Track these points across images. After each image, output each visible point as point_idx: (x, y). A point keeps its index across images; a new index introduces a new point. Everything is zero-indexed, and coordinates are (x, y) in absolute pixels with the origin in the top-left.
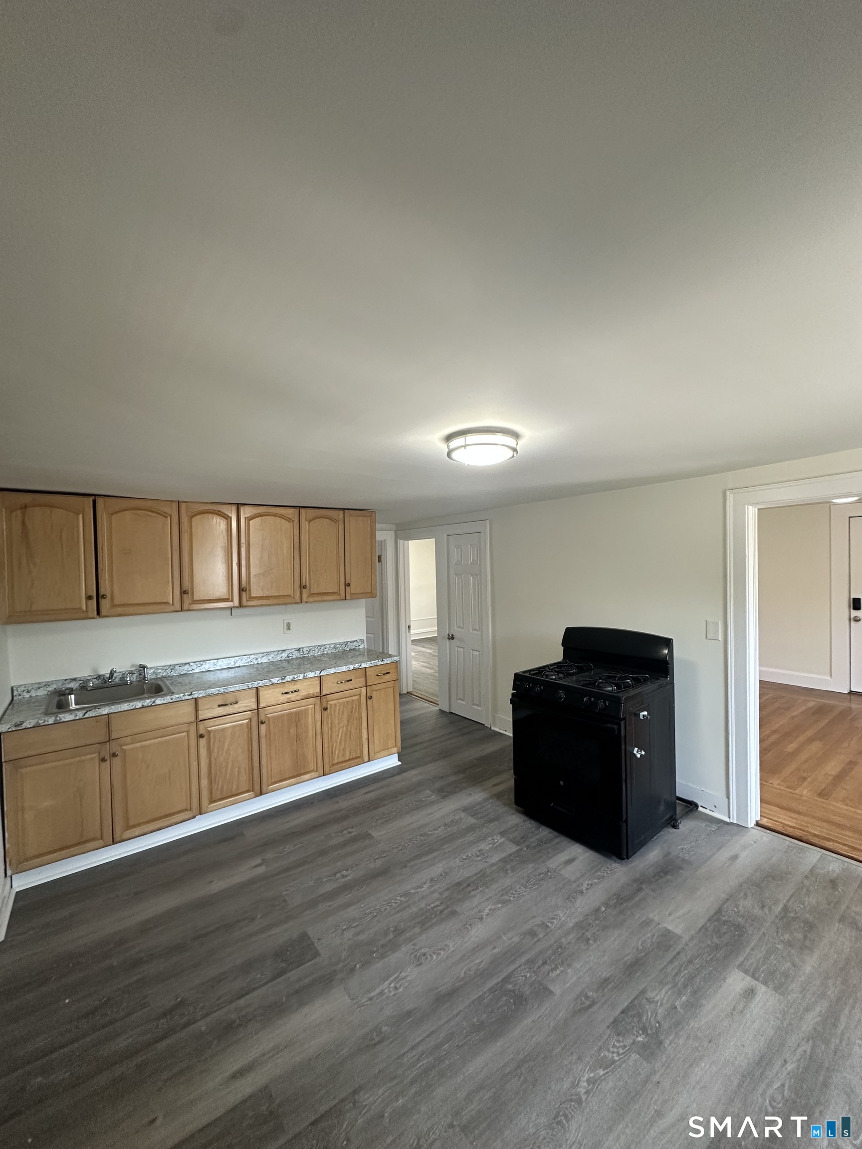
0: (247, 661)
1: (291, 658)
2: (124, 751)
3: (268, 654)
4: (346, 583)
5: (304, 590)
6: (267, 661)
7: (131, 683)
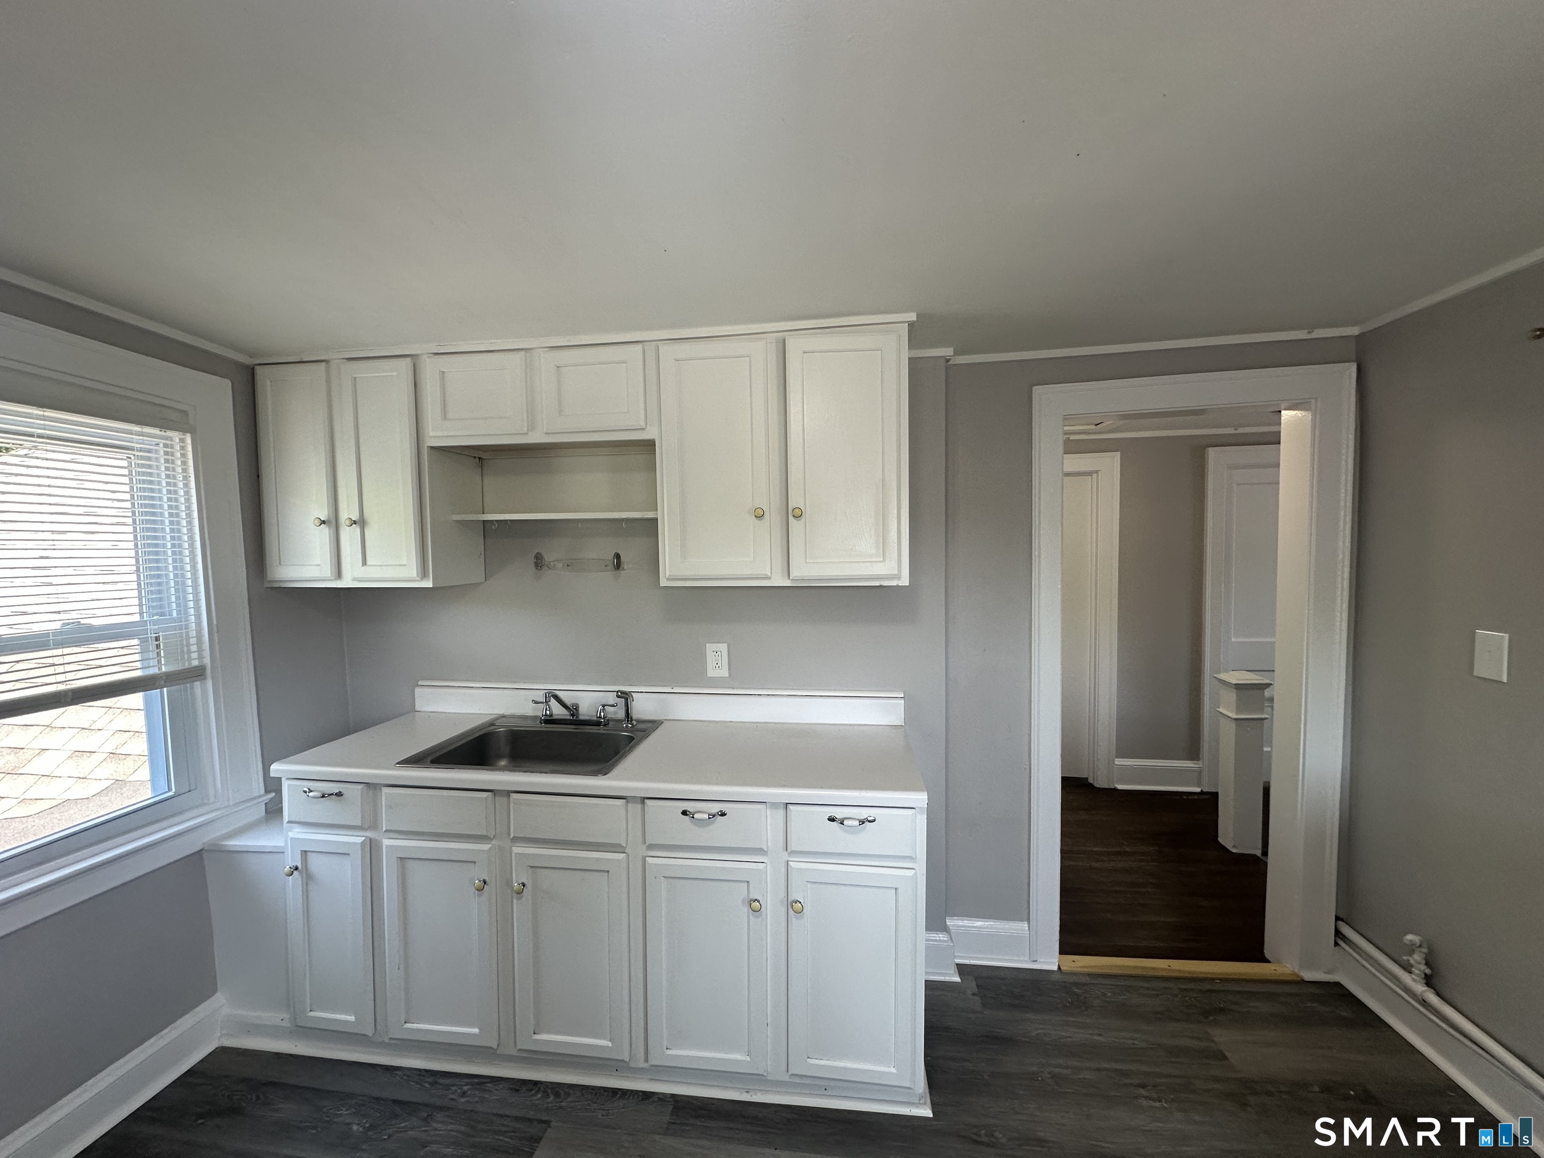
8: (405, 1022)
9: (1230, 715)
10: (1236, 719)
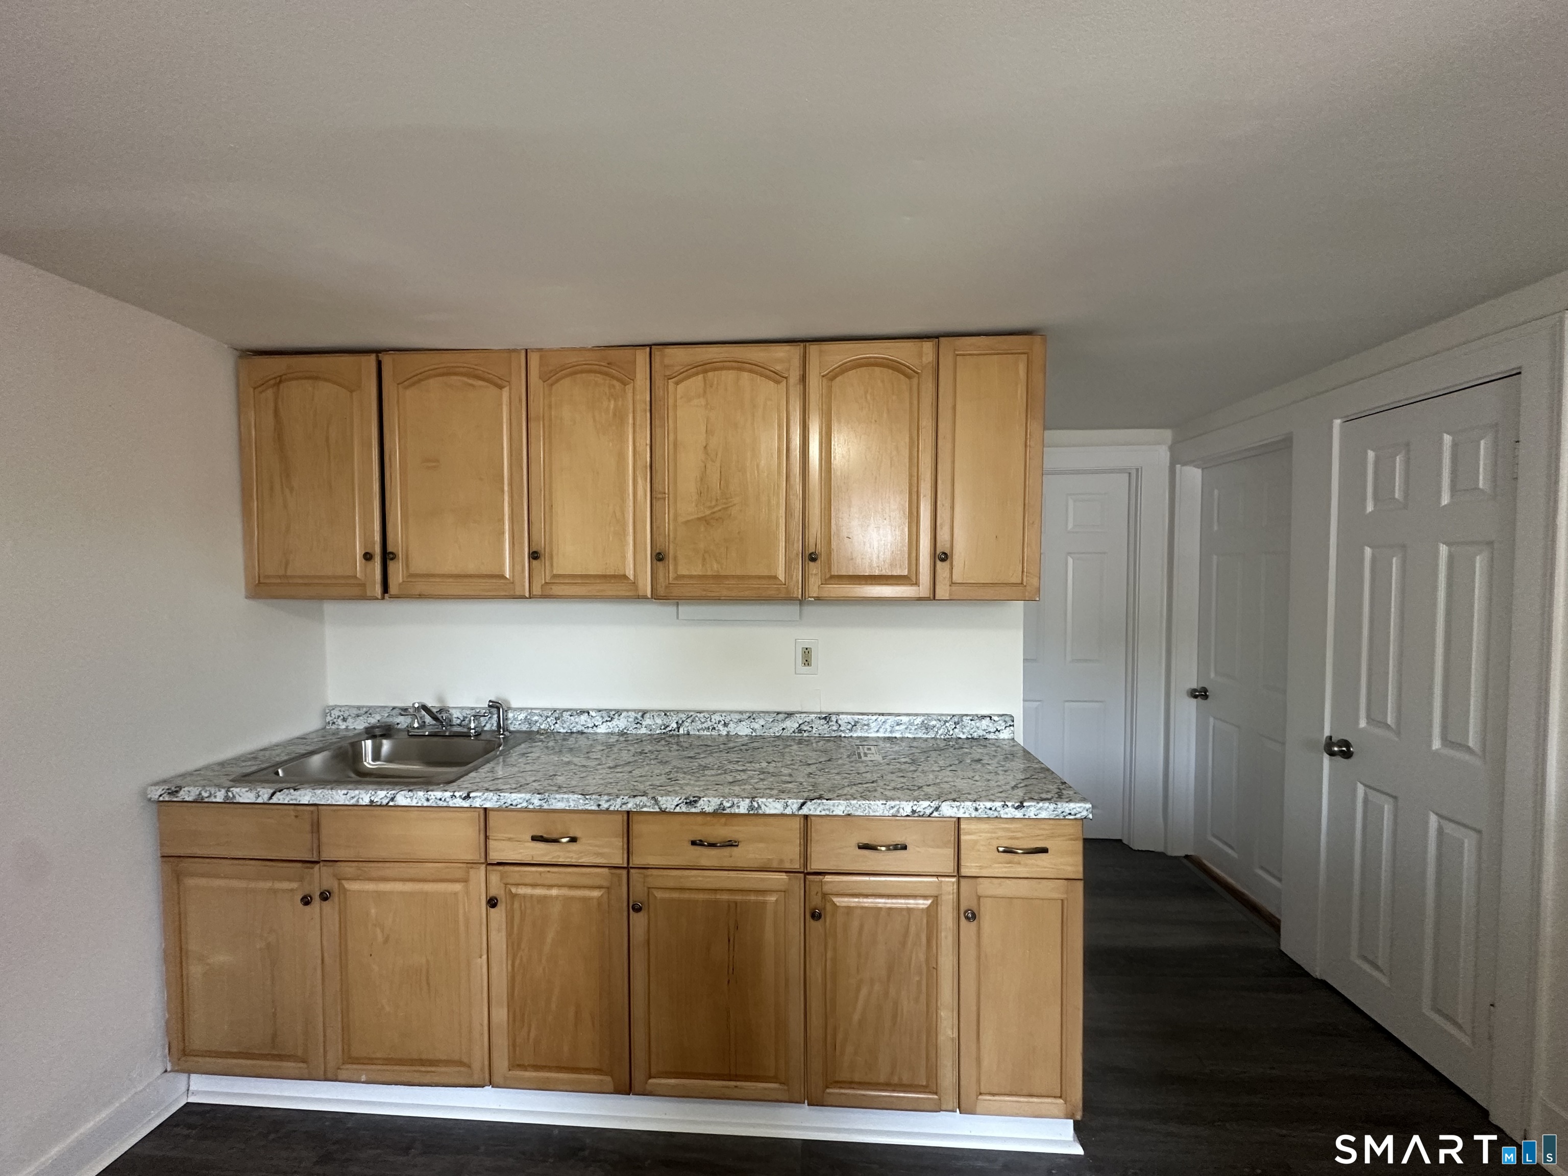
0: (705, 725)
1: (805, 735)
2: (345, 891)
3: (752, 716)
4: (938, 552)
5: (811, 564)
6: (748, 731)
7: (478, 735)
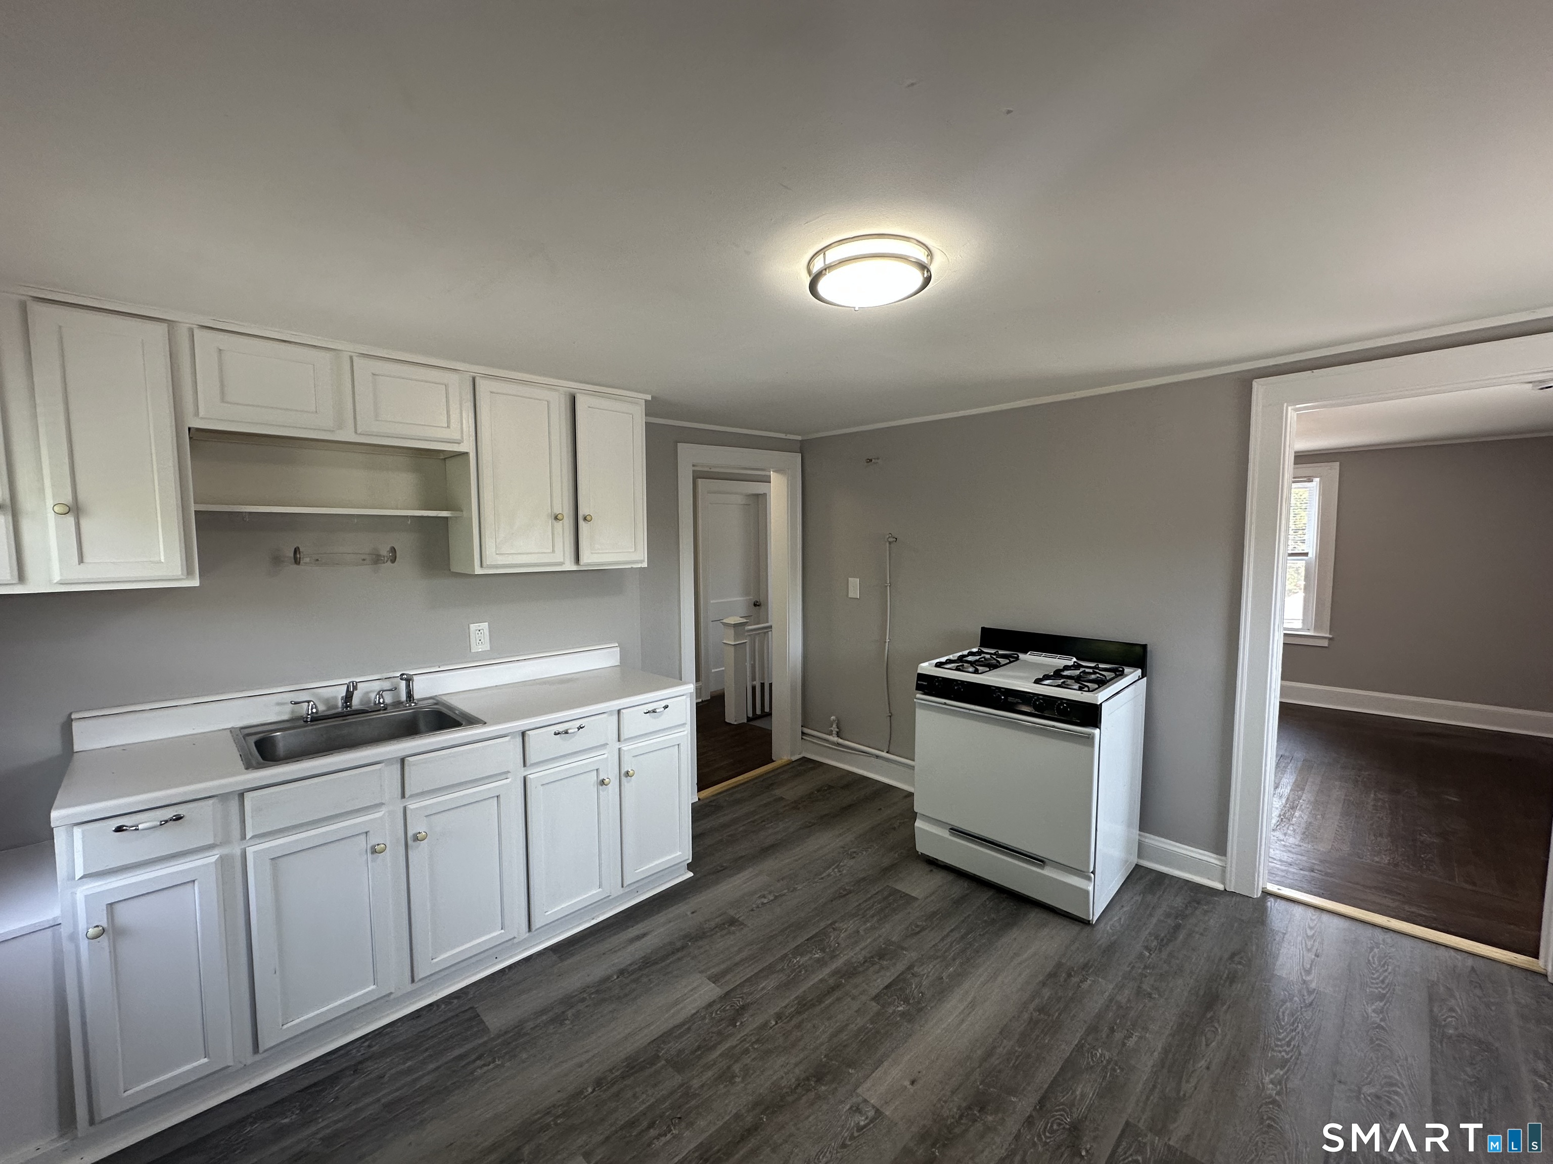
8: (283, 1025)
9: (731, 643)
10: (734, 645)
